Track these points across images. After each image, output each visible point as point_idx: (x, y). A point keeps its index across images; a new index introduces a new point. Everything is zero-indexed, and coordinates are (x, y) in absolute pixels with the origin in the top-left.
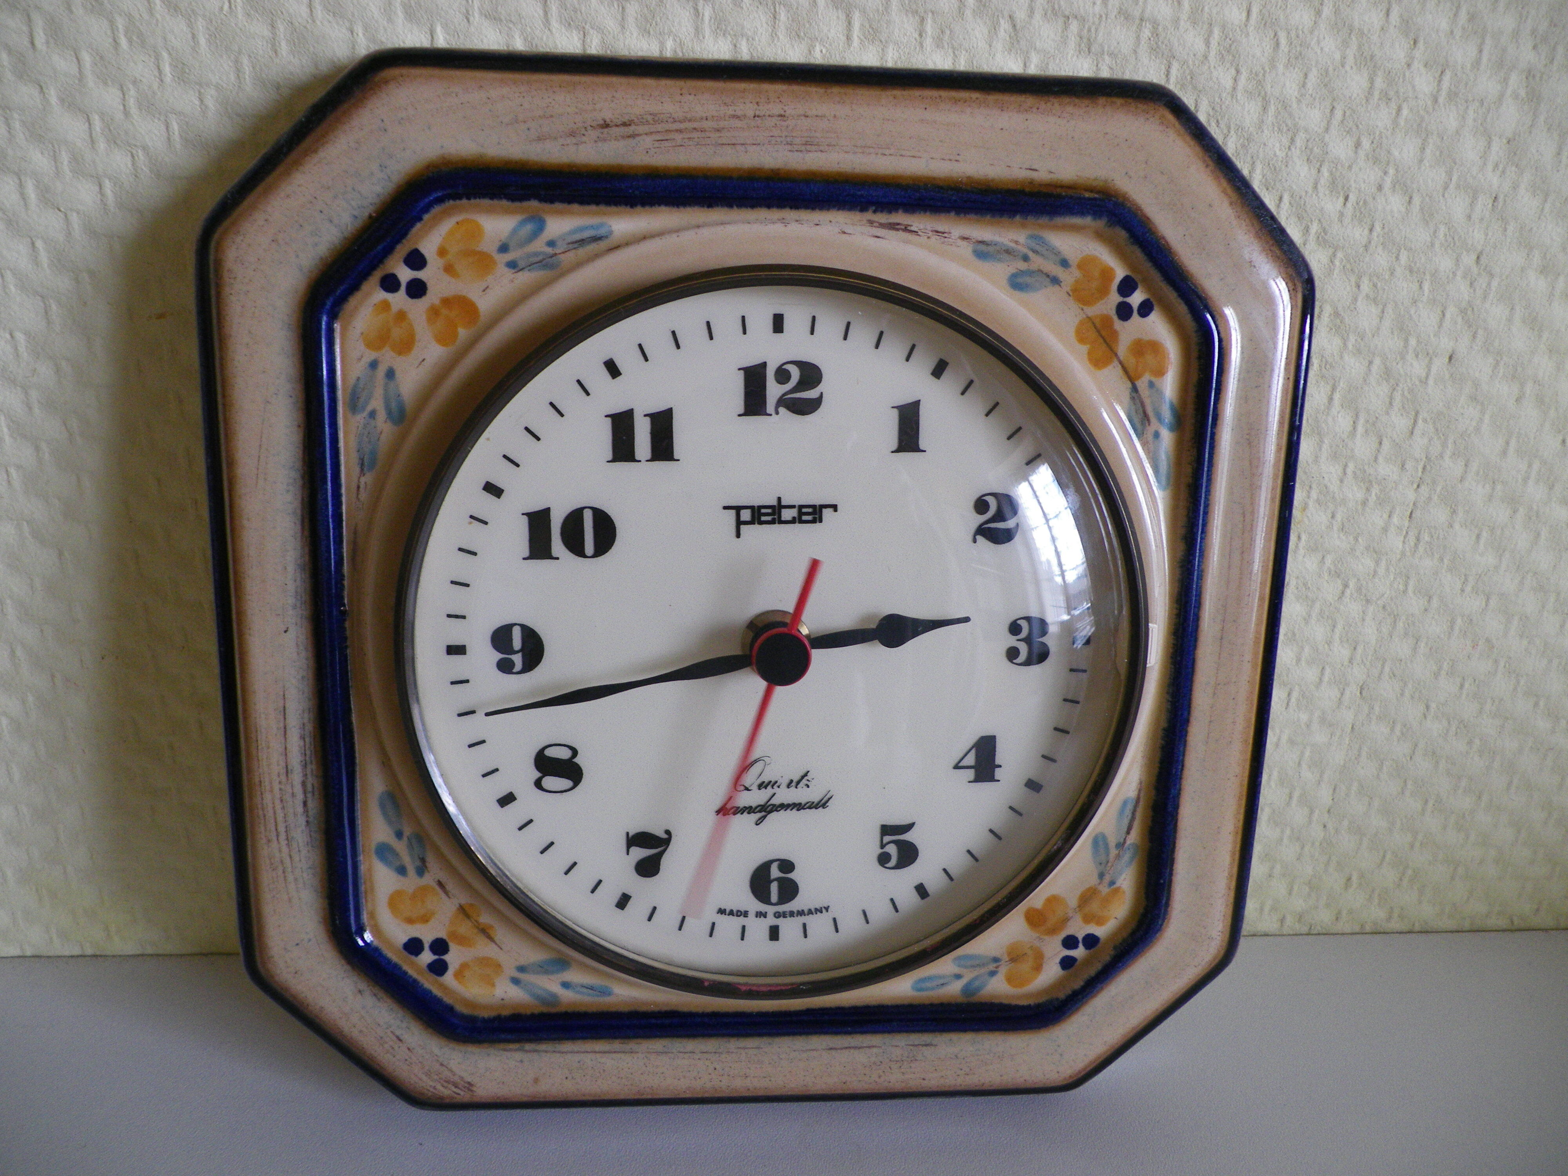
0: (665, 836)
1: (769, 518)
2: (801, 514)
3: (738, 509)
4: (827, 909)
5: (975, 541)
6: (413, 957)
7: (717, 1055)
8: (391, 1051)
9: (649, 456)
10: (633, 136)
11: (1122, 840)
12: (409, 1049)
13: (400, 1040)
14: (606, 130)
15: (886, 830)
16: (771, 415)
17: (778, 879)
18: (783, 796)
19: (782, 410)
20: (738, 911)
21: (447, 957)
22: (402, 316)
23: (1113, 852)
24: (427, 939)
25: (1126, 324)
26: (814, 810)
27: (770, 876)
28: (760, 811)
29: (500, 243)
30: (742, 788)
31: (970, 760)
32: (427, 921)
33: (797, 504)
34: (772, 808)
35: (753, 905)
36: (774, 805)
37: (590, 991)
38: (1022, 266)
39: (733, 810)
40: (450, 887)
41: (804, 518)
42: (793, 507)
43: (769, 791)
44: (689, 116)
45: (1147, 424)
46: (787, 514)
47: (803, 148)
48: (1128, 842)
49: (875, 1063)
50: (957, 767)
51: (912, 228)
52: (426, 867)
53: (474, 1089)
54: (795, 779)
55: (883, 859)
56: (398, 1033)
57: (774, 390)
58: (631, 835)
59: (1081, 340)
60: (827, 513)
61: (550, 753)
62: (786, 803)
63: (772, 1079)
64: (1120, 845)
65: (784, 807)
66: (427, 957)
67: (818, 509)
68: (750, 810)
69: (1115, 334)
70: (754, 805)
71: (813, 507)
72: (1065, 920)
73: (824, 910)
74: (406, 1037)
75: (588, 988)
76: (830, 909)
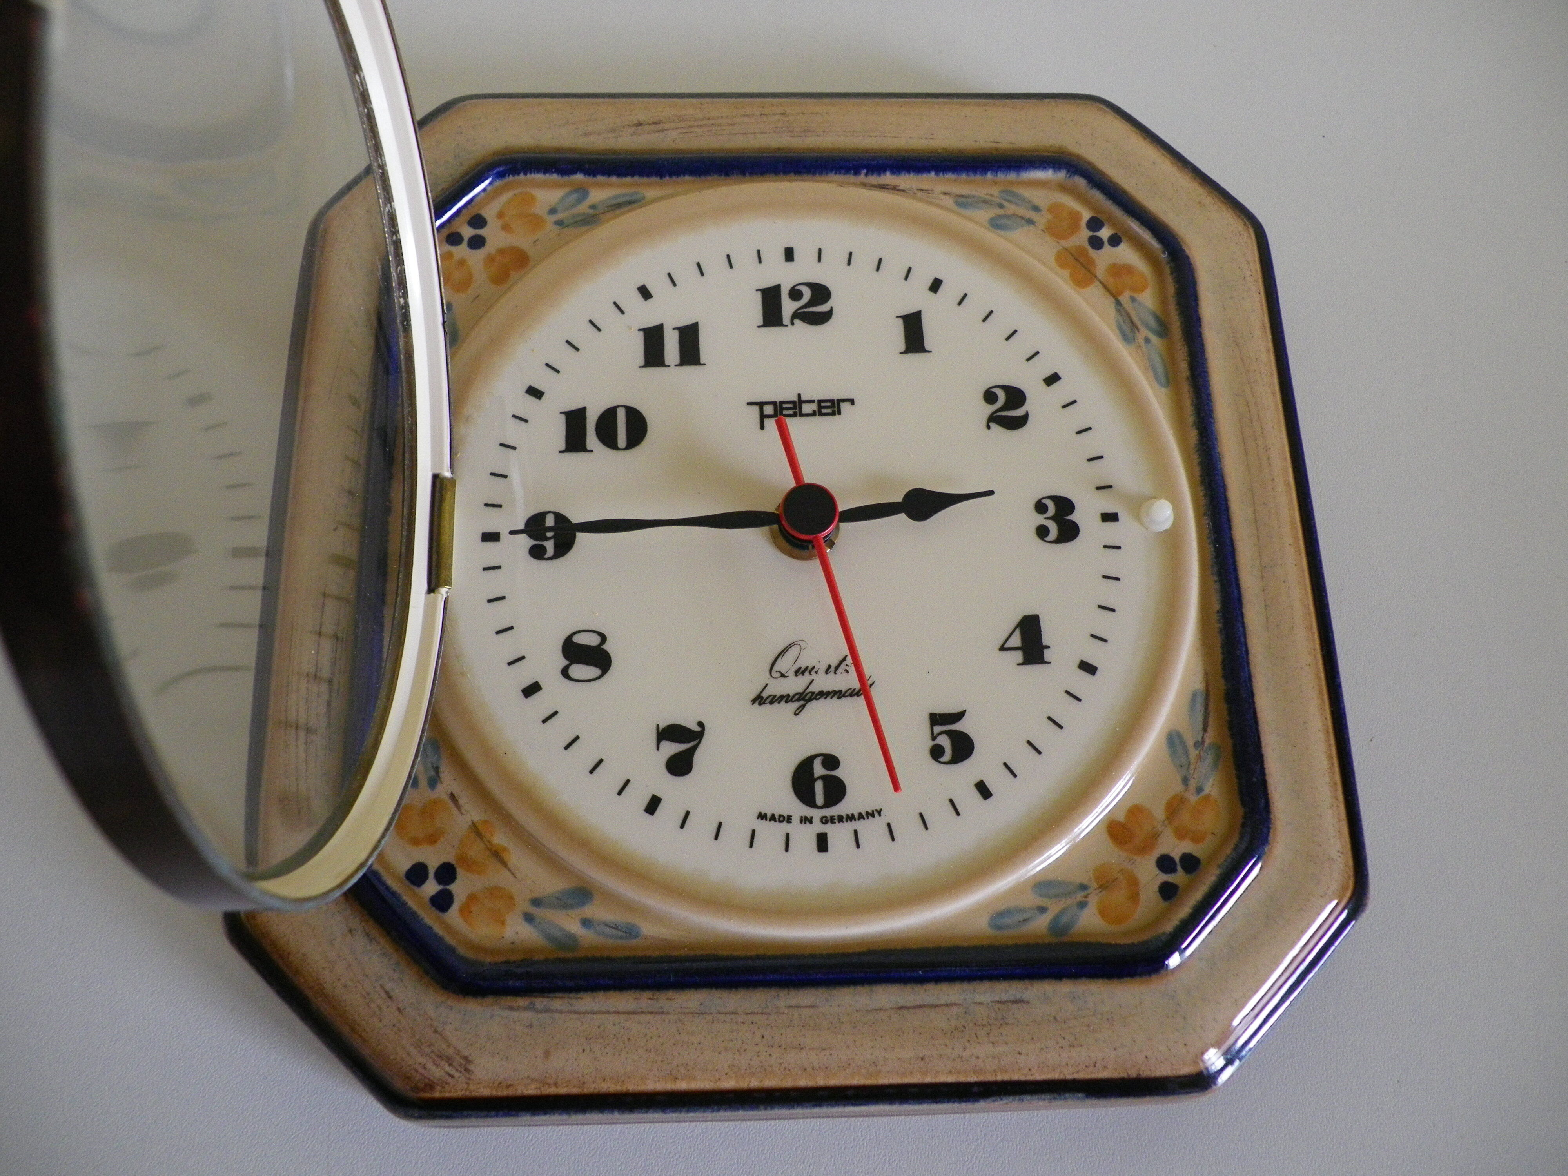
0: (697, 729)
1: (791, 412)
2: (820, 408)
3: (761, 405)
4: (879, 812)
5: (989, 427)
6: (415, 888)
7: (765, 1017)
8: (378, 1013)
9: (677, 361)
10: (663, 131)
11: (1200, 739)
12: (399, 1009)
13: (390, 997)
14: (639, 128)
15: (936, 719)
16: (787, 326)
17: (823, 778)
18: (823, 683)
19: (796, 321)
20: (780, 816)
21: (453, 887)
22: (462, 262)
23: (1193, 753)
24: (433, 865)
25: (1100, 252)
26: (855, 697)
27: (813, 774)
28: (798, 700)
29: (550, 208)
30: (778, 675)
31: (1016, 641)
32: (435, 842)
33: (816, 399)
34: (812, 696)
35: (798, 809)
36: (813, 693)
37: (614, 932)
38: (1001, 212)
39: (768, 700)
40: (462, 801)
41: (824, 411)
42: (813, 401)
43: (807, 678)
44: (708, 116)
45: (1136, 332)
46: (807, 408)
47: (803, 134)
48: (1208, 741)
49: (956, 1029)
50: (1002, 648)
51: (901, 188)
52: (439, 777)
53: (471, 1067)
54: (834, 665)
55: (936, 752)
56: (388, 987)
57: (788, 307)
58: (661, 728)
59: (1062, 265)
60: (844, 406)
61: (579, 639)
62: (825, 691)
63: (833, 1052)
64: (1199, 744)
65: (823, 694)
66: (431, 887)
67: (836, 403)
68: (786, 698)
69: (1092, 262)
70: (791, 693)
71: (832, 401)
72: (1154, 837)
73: (876, 814)
74: (398, 992)
75: (611, 927)
76: (882, 813)
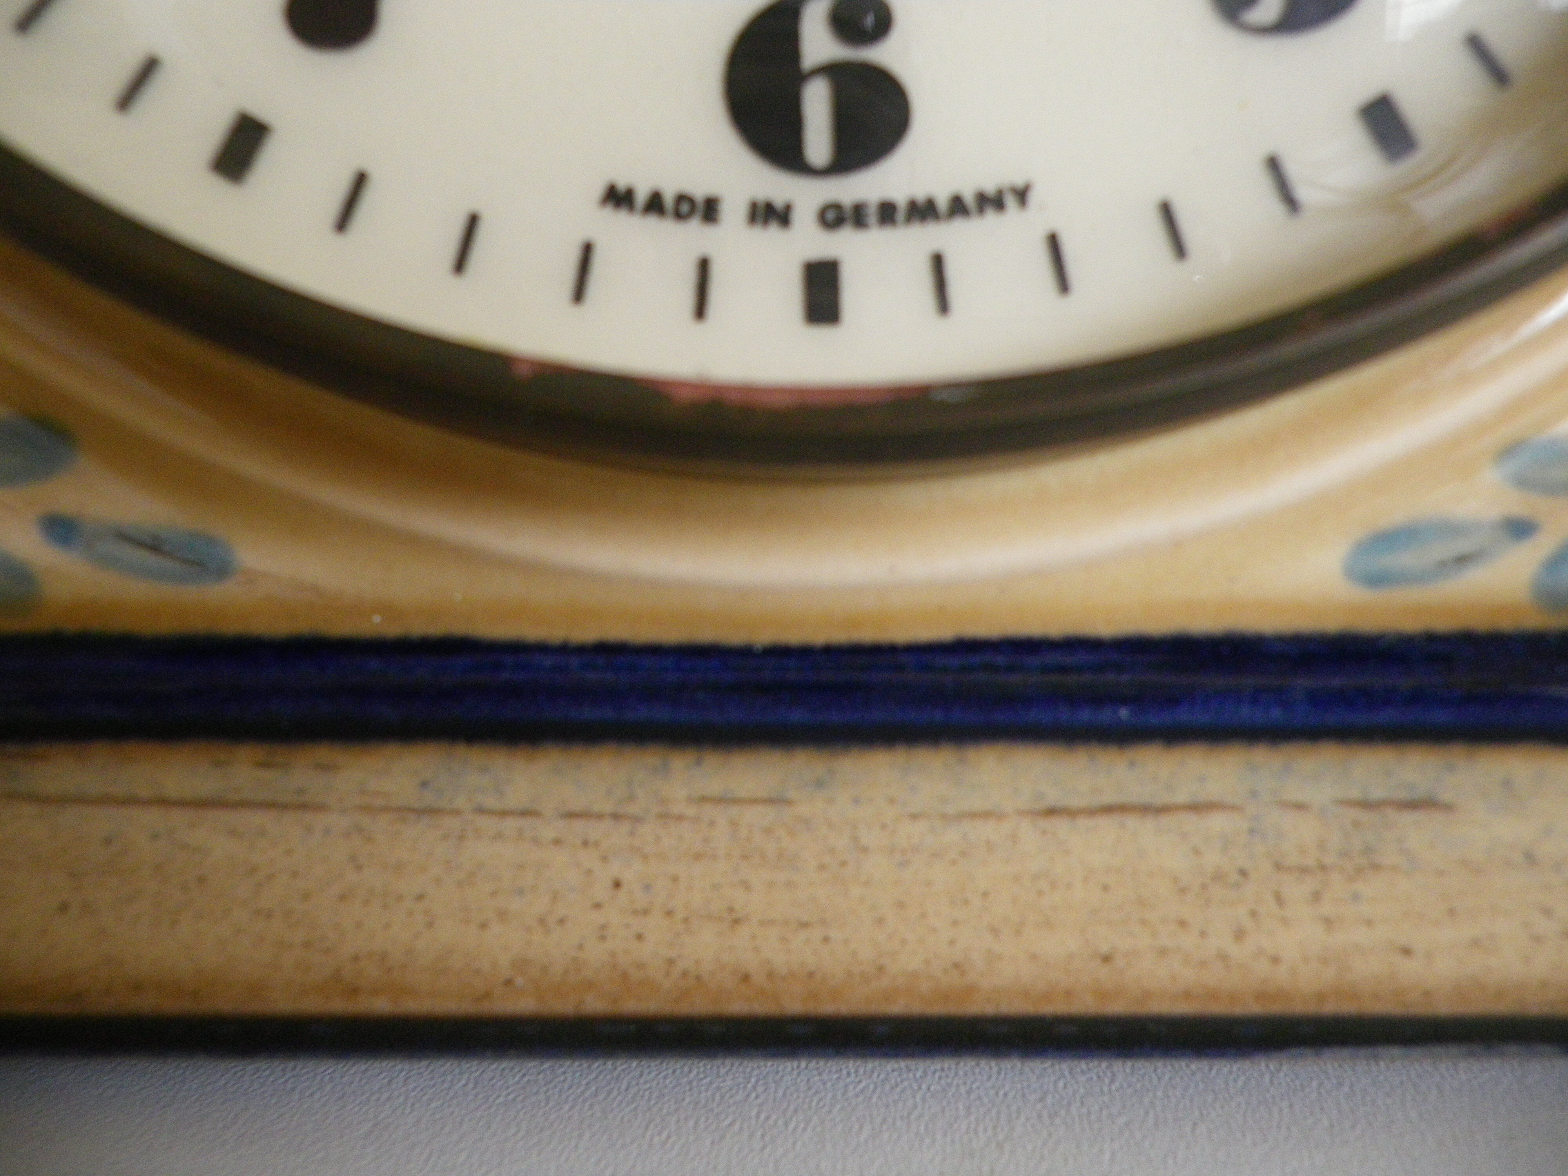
4: (1022, 195)
7: (625, 827)
20: (681, 198)
35: (742, 175)
37: (150, 558)
49: (1219, 877)
63: (834, 934)
73: (1010, 201)
75: (139, 543)
76: (1034, 198)
